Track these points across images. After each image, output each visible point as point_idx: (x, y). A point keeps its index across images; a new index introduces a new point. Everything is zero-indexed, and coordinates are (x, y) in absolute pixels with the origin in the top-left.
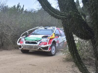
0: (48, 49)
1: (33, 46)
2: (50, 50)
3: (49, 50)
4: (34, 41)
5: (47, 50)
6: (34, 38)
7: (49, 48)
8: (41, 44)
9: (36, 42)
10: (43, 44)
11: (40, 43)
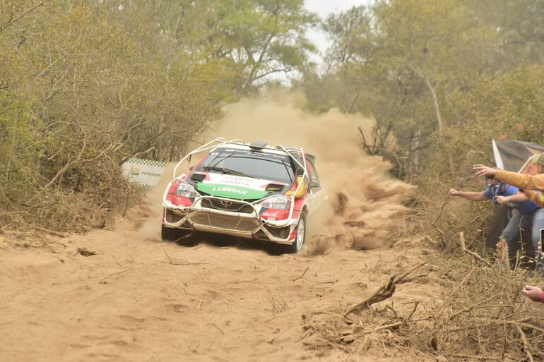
0: (289, 236)
1: (238, 217)
2: (293, 240)
3: (291, 239)
4: (242, 201)
5: (286, 237)
6: (238, 188)
7: (292, 230)
8: (266, 214)
9: (251, 204)
10: (274, 215)
11: (263, 210)
